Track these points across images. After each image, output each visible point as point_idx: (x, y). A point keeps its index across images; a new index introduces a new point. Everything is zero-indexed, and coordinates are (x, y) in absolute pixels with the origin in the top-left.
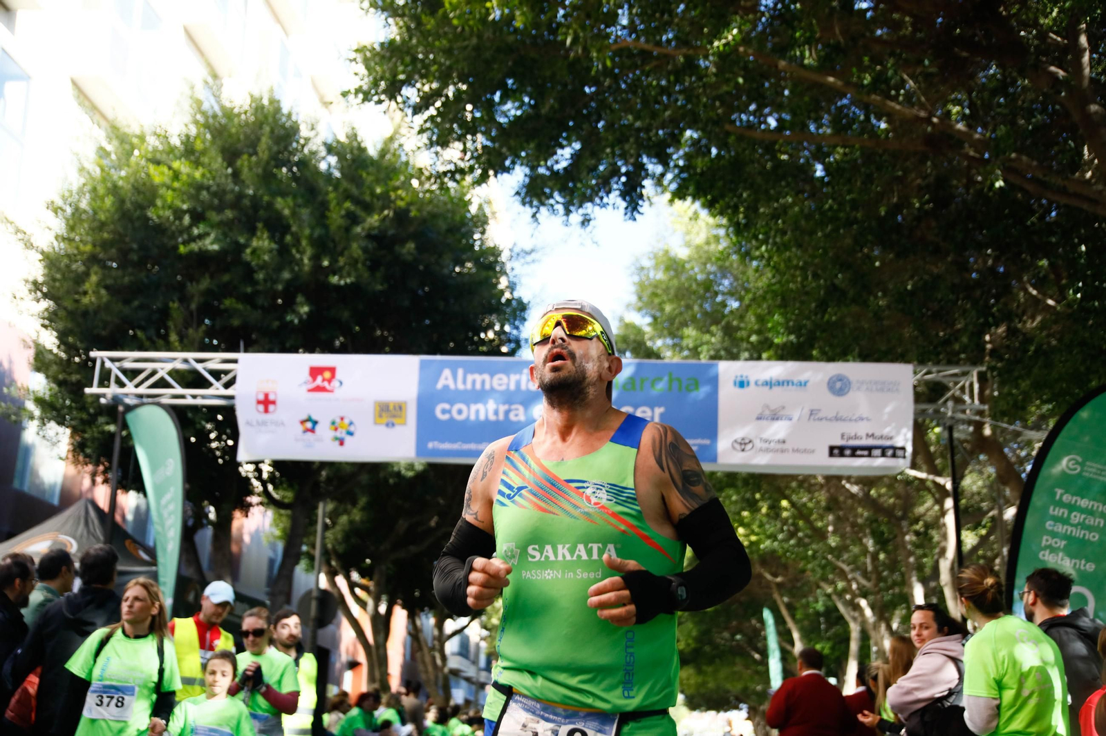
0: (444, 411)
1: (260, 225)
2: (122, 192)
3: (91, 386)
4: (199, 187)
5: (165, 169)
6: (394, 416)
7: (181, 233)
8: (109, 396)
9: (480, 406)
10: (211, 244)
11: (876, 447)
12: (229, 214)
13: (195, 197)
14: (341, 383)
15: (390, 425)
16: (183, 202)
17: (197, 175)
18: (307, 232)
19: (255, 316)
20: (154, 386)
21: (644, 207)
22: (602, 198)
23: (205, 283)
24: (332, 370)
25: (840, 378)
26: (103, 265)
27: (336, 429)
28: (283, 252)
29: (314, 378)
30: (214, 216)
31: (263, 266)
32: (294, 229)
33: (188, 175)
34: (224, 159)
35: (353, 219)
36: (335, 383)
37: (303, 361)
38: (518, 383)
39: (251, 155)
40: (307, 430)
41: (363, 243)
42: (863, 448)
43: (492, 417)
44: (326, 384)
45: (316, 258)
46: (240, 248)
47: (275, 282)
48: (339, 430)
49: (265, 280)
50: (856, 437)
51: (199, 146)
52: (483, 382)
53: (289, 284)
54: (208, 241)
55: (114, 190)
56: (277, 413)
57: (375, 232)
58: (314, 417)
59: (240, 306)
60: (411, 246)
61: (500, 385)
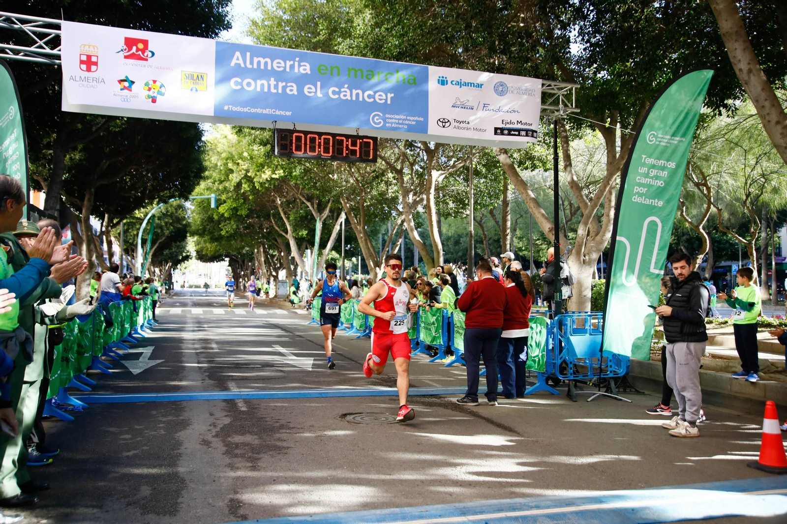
0: (236, 83)
6: (197, 83)
9: (265, 82)
11: (523, 130)
14: (153, 54)
15: (194, 89)
24: (145, 43)
25: (502, 84)
27: (150, 89)
29: (130, 49)
36: (148, 53)
37: (119, 34)
38: (292, 67)
40: (125, 88)
42: (515, 130)
43: (273, 90)
48: (152, 90)
50: (511, 123)
52: (266, 63)
56: (98, 73)
58: (131, 79)
61: (279, 67)
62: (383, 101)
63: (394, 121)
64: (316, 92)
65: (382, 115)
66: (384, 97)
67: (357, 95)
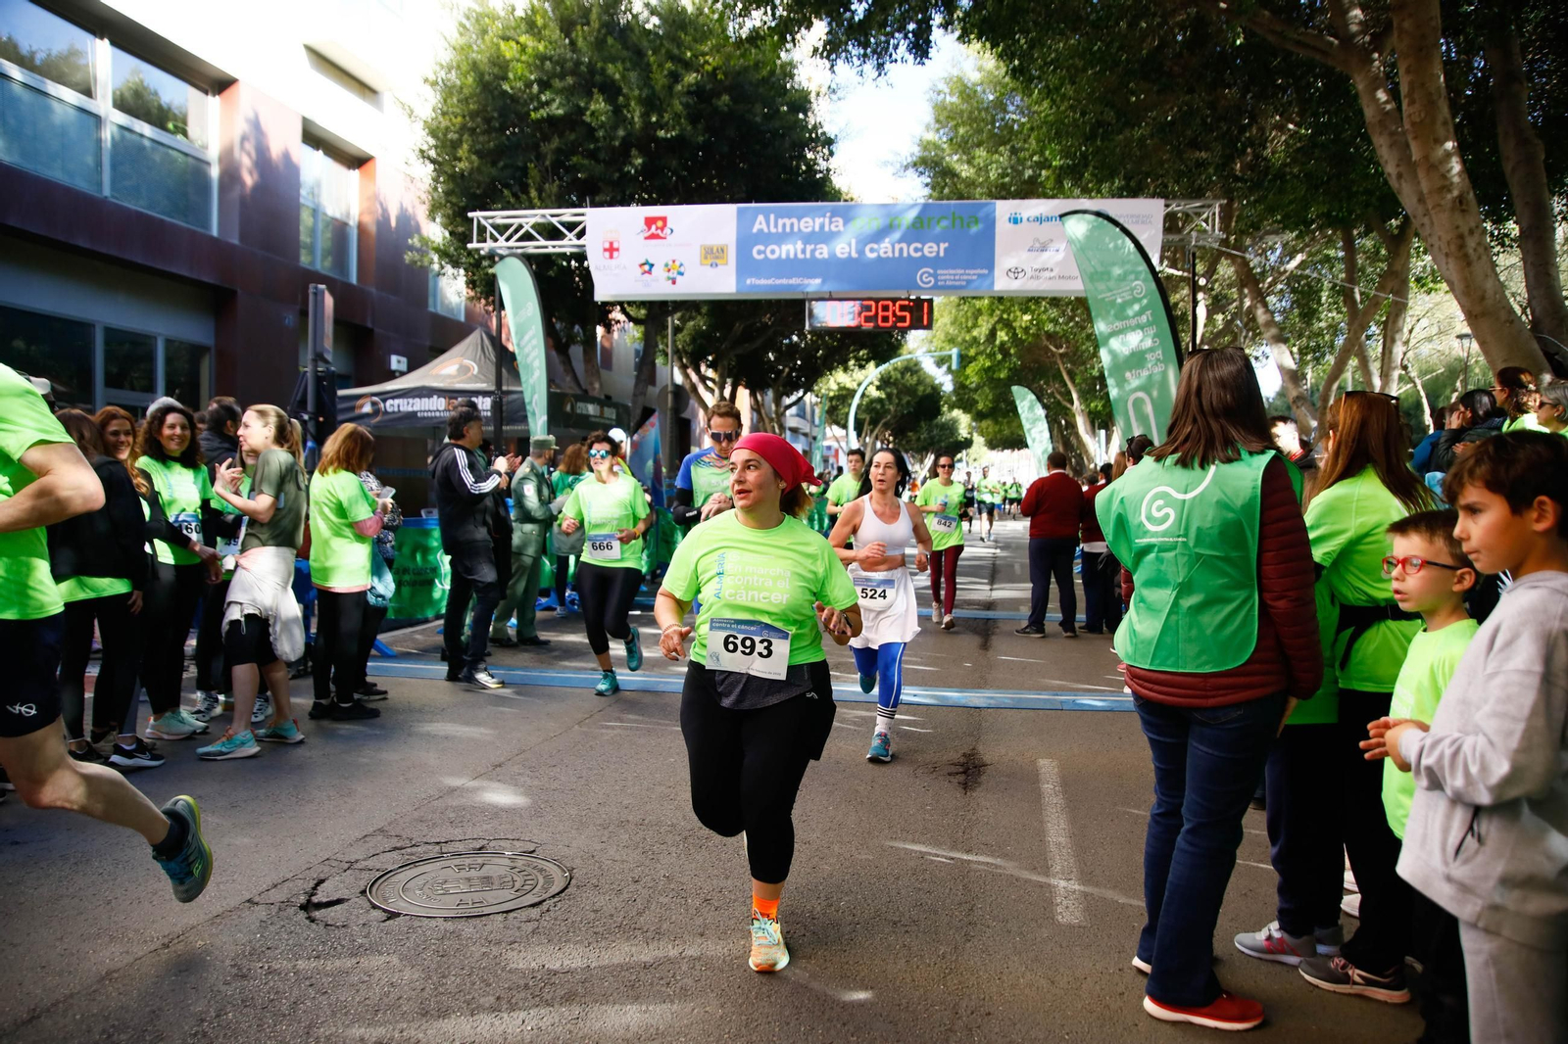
0: (759, 252)
1: (595, 90)
2: (482, 67)
3: (472, 242)
4: (543, 58)
5: (513, 44)
6: (717, 258)
7: (532, 100)
8: (487, 250)
9: (790, 247)
10: (557, 109)
12: (570, 80)
13: (541, 68)
14: (672, 232)
15: (714, 265)
16: (531, 73)
17: (541, 48)
18: (637, 92)
19: (599, 169)
20: (520, 239)
21: (932, 52)
22: (891, 56)
23: (555, 143)
24: (664, 219)
26: (472, 131)
27: (669, 270)
28: (617, 111)
29: (649, 228)
30: (557, 83)
31: (602, 126)
32: (625, 91)
33: (534, 49)
34: (561, 31)
35: (675, 77)
36: (667, 231)
37: (639, 213)
38: (822, 226)
39: (583, 25)
40: (645, 272)
41: (684, 100)
43: (800, 255)
44: (659, 232)
45: (645, 115)
46: (581, 111)
47: (613, 139)
48: (672, 271)
49: (605, 138)
51: (540, 22)
52: (792, 225)
53: (624, 139)
54: (555, 105)
55: (475, 66)
56: (620, 259)
57: (692, 89)
58: (651, 261)
59: (586, 162)
60: (726, 98)
61: (806, 227)
62: (934, 254)
63: (948, 277)
64: (850, 253)
65: (931, 271)
66: (935, 248)
67: (901, 250)
